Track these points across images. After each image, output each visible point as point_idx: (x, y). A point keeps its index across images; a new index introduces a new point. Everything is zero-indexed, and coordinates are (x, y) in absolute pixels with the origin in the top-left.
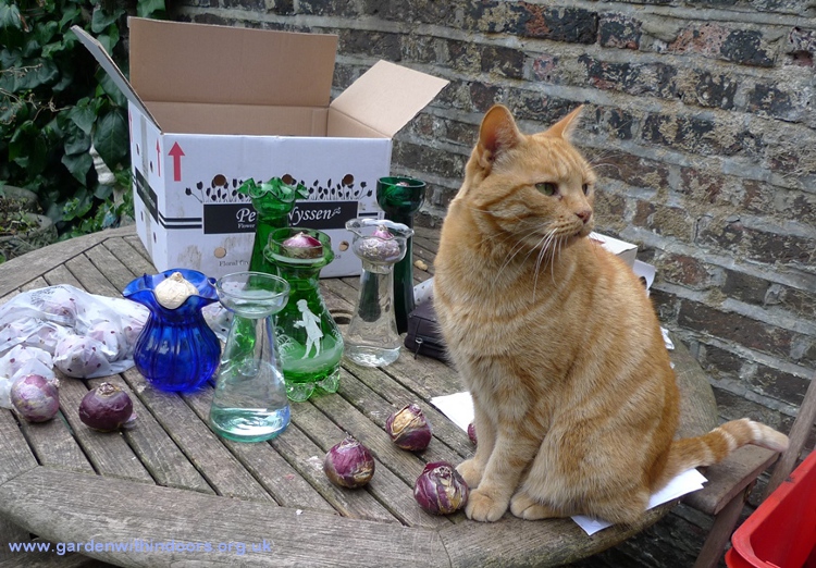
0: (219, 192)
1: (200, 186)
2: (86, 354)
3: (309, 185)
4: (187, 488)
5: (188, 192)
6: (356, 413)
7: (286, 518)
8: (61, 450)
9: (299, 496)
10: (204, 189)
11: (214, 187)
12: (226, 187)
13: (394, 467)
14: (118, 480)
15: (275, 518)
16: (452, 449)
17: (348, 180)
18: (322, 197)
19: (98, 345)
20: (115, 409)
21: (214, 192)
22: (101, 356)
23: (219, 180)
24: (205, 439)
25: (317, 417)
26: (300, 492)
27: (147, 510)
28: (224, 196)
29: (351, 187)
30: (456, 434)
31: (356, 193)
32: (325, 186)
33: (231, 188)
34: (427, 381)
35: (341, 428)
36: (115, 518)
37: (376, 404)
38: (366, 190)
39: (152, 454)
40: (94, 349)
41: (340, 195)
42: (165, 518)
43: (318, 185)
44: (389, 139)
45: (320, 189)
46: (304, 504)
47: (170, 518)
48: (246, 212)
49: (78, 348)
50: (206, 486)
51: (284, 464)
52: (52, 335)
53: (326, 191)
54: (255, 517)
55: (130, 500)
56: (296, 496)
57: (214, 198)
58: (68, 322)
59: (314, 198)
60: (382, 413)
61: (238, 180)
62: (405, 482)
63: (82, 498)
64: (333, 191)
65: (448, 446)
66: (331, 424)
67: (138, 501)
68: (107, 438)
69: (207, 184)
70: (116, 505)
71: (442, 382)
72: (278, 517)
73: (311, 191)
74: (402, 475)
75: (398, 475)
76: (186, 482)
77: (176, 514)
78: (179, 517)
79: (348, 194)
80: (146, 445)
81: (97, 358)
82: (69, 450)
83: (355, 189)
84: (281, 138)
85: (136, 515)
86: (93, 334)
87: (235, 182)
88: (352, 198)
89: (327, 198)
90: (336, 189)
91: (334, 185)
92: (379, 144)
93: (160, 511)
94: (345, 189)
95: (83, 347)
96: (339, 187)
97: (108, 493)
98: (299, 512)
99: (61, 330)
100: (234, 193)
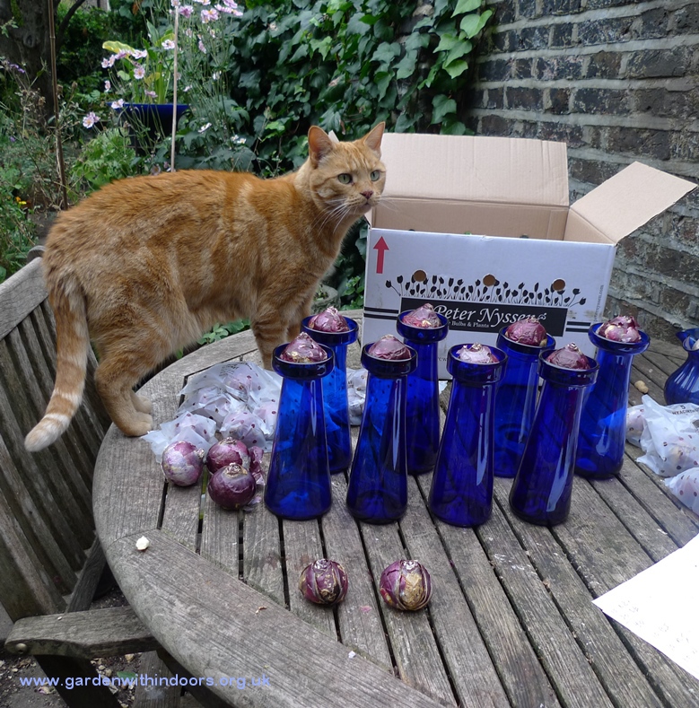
0: (418, 287)
1: (400, 280)
2: (244, 429)
3: (512, 287)
4: (262, 590)
5: (389, 284)
6: (477, 551)
7: (335, 656)
8: (183, 518)
9: (362, 636)
10: (404, 283)
11: (413, 281)
12: (425, 283)
13: (487, 633)
14: (209, 563)
15: (325, 653)
16: (571, 629)
17: (559, 285)
18: (526, 301)
19: (260, 421)
20: (234, 491)
21: (413, 286)
22: (259, 434)
23: (420, 276)
24: (307, 540)
25: (431, 545)
26: (366, 630)
27: (214, 603)
28: (423, 291)
29: (561, 293)
30: (586, 610)
31: (567, 300)
32: (531, 290)
33: (430, 284)
34: (582, 532)
35: (452, 565)
36: (182, 602)
37: (507, 546)
38: (579, 297)
39: (253, 544)
40: (253, 426)
41: (548, 300)
42: (224, 618)
43: (524, 289)
44: (613, 245)
45: (525, 293)
46: (362, 647)
47: (229, 618)
48: (443, 309)
49: (237, 422)
50: (280, 594)
51: (368, 592)
52: (225, 406)
53: (532, 296)
54: (306, 645)
55: (205, 587)
56: (359, 635)
57: (412, 292)
58: (242, 397)
59: (518, 301)
60: (507, 559)
61: (438, 277)
62: (491, 656)
63: (169, 573)
64: (540, 296)
65: (568, 624)
66: (444, 557)
67: (212, 591)
68: (225, 516)
69: (407, 279)
70: (192, 589)
71: (601, 537)
72: (328, 654)
73: (515, 293)
74: (492, 646)
75: (486, 644)
76: (264, 584)
77: (237, 616)
78: (236, 621)
79: (557, 300)
80: (253, 531)
81: (253, 435)
82: (188, 520)
83: (565, 295)
84: (488, 237)
85: (201, 605)
86: (259, 411)
87: (435, 279)
88: (561, 305)
89: (532, 303)
90: (544, 294)
91: (541, 290)
92: (600, 249)
93: (224, 608)
94: (556, 294)
95: (242, 422)
96: (547, 292)
97: (192, 573)
98: (352, 654)
99: (234, 403)
100: (433, 289)
